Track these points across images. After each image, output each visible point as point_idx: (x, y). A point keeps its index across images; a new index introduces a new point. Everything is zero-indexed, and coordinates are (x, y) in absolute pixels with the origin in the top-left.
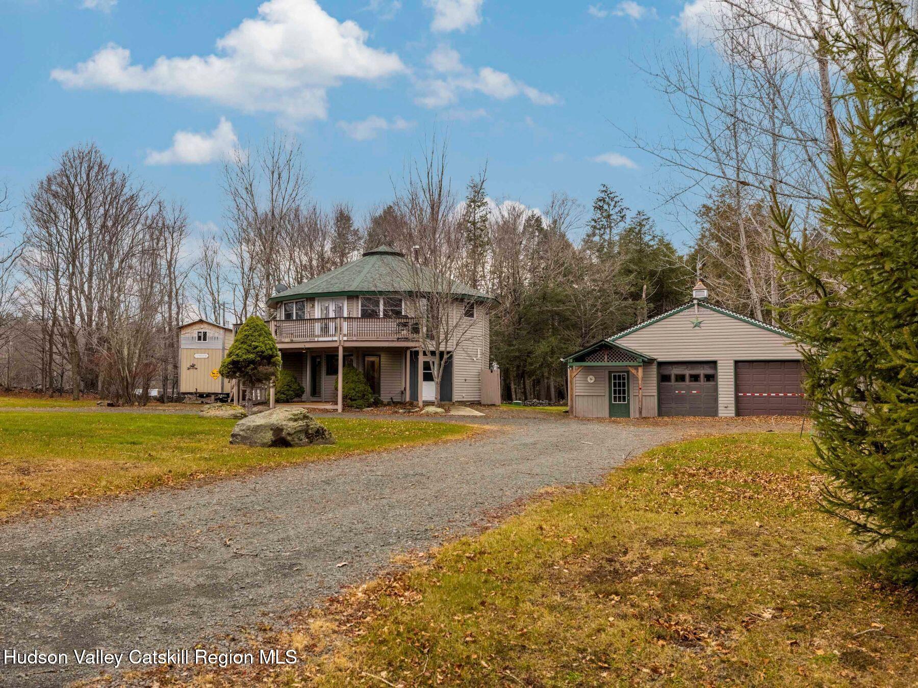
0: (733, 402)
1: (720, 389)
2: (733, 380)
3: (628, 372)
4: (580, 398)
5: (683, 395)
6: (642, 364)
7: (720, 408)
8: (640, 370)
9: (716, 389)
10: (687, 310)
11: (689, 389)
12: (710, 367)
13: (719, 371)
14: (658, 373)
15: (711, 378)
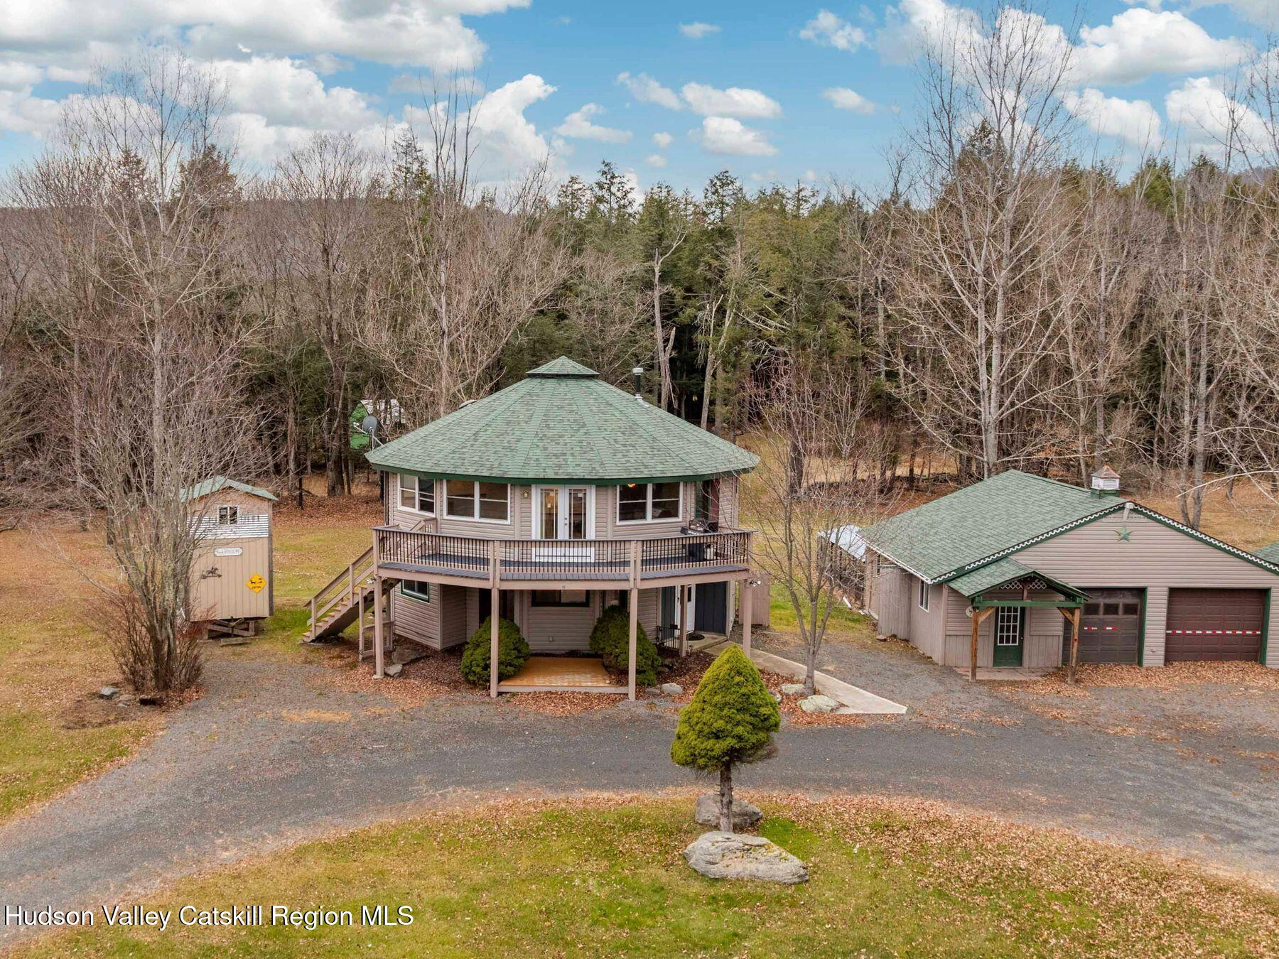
0: (1163, 644)
1: (1147, 627)
2: (1165, 614)
4: (953, 640)
5: (1093, 633)
6: (1080, 605)
7: (1145, 653)
9: (1138, 626)
10: (1111, 517)
11: (1104, 624)
12: (1136, 596)
13: (1148, 600)
15: (1130, 609)
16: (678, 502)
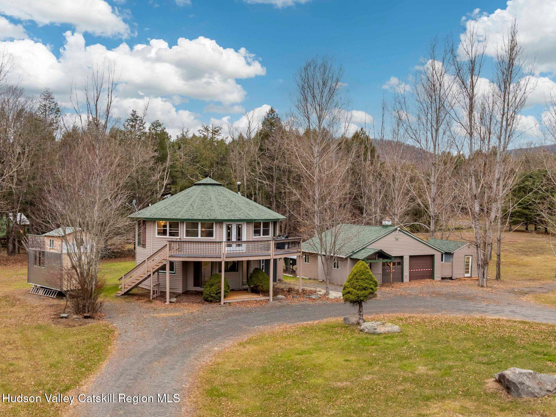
0: (409, 274)
1: (404, 269)
2: (409, 265)
5: (389, 272)
7: (404, 278)
9: (401, 269)
12: (399, 259)
13: (404, 260)
15: (399, 264)
16: (269, 229)
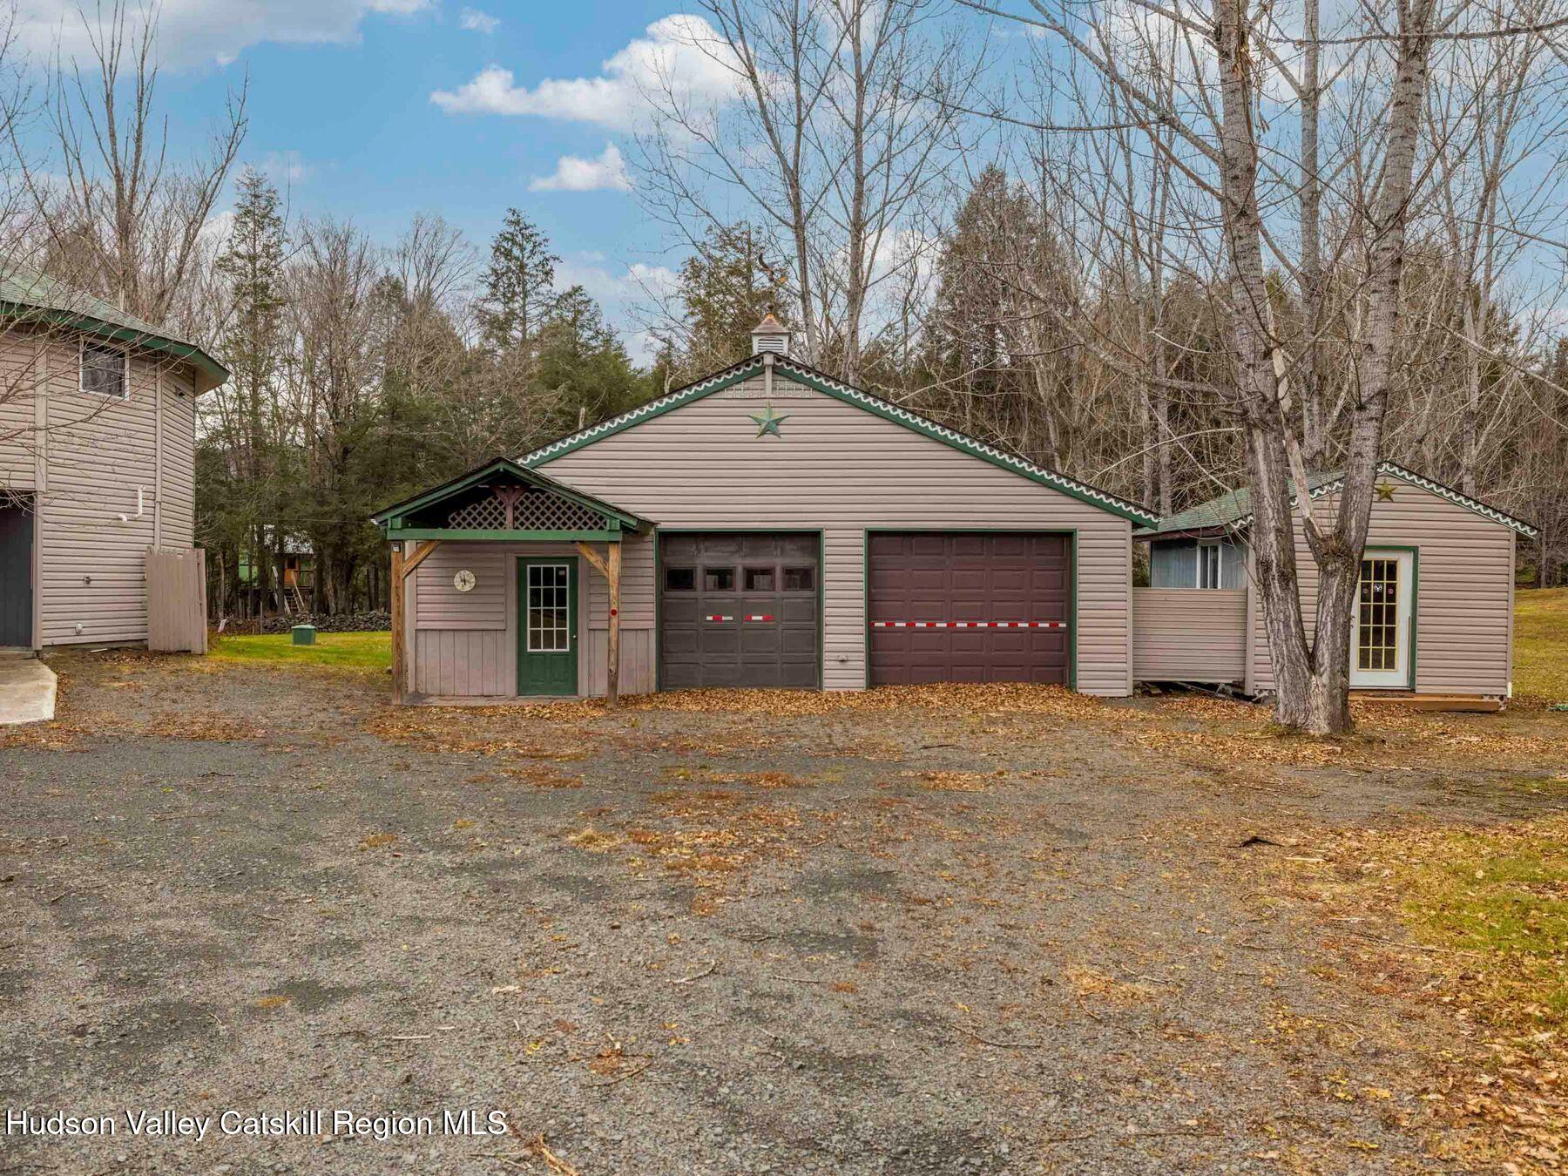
0: (862, 647)
1: (827, 611)
2: (862, 585)
3: (573, 561)
4: (432, 639)
5: (726, 628)
6: (619, 537)
7: (826, 665)
8: (614, 554)
9: (816, 612)
10: (742, 385)
11: (745, 610)
12: (802, 549)
13: (826, 559)
14: (661, 563)
15: (794, 578)
